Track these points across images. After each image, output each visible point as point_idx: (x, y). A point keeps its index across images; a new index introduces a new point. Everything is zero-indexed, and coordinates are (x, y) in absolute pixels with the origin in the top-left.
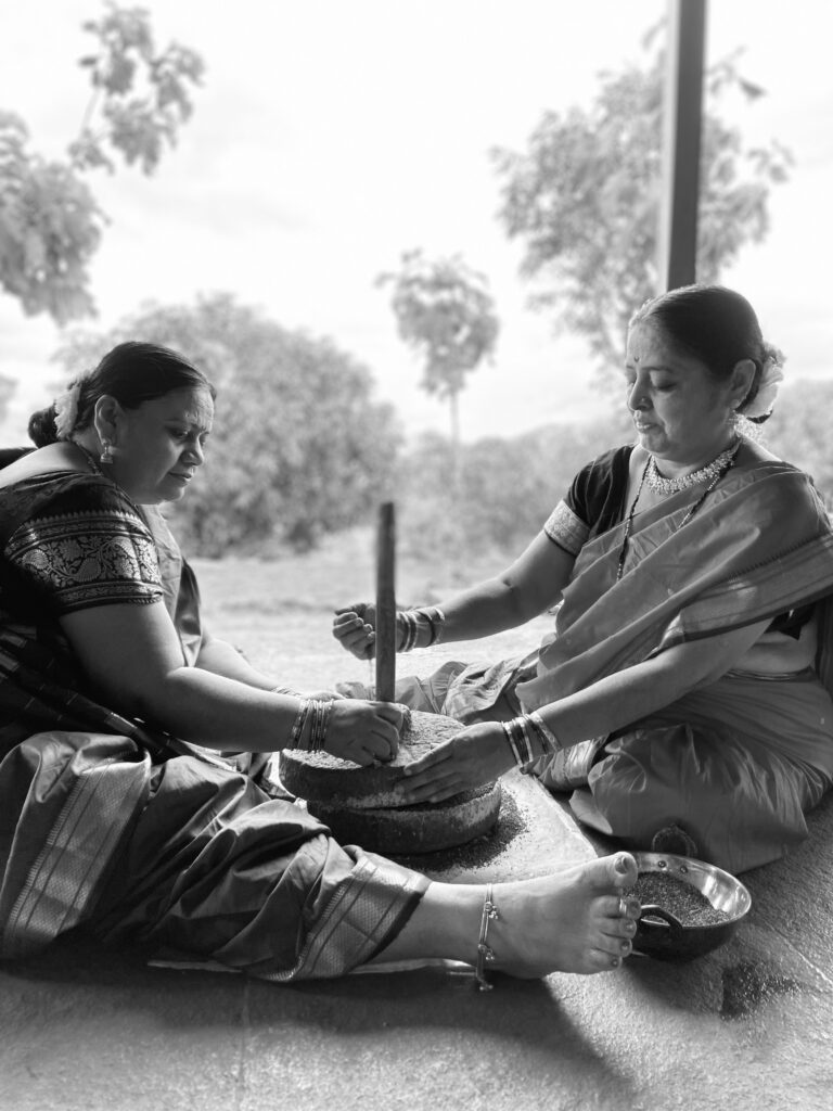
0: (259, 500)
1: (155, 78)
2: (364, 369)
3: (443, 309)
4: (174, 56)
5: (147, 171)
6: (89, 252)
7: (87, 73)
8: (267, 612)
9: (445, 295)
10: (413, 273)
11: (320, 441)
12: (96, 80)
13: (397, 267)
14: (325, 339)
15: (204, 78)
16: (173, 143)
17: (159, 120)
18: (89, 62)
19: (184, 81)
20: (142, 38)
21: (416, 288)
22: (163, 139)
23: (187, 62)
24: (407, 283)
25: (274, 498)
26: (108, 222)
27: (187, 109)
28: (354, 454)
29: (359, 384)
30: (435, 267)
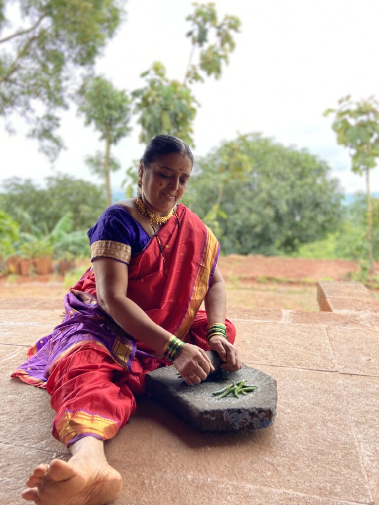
0: (266, 229)
1: (219, 34)
2: (324, 162)
3: (362, 125)
4: (227, 22)
5: (217, 78)
6: (192, 119)
7: (190, 39)
8: (259, 282)
9: (364, 118)
10: (345, 109)
11: (298, 199)
12: (194, 42)
13: (337, 107)
14: (304, 150)
15: (241, 28)
16: (227, 62)
17: (221, 53)
18: (190, 34)
19: (232, 32)
20: (212, 17)
21: (347, 117)
22: (222, 62)
23: (233, 22)
24: (341, 114)
25: (274, 227)
26: (200, 105)
27: (233, 46)
28: (317, 205)
29: (321, 170)
30: (358, 104)
